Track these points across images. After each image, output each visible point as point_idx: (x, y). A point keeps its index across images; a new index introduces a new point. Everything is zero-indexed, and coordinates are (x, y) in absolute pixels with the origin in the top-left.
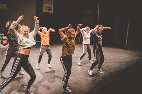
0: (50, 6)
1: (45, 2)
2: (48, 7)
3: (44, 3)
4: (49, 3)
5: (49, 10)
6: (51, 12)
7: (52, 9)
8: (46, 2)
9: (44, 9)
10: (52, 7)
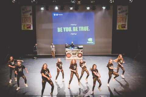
0: (124, 23)
1: (119, 21)
2: (122, 25)
3: (118, 22)
4: (123, 21)
5: (122, 27)
6: (125, 29)
7: (126, 26)
9: (117, 27)
10: (126, 24)
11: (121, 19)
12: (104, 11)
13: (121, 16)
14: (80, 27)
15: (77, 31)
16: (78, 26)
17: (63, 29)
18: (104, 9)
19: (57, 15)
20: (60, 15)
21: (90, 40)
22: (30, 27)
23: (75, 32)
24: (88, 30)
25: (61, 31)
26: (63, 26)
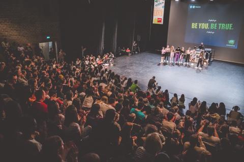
14: (220, 24)
15: (215, 28)
16: (217, 22)
17: (198, 25)
21: (232, 42)
22: (160, 21)
23: (213, 30)
24: (230, 29)
25: (196, 28)
26: (198, 22)
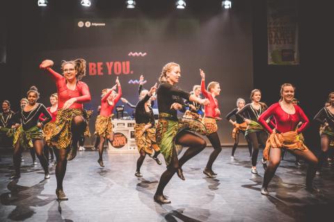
0: (287, 47)
1: (273, 40)
2: (283, 51)
3: (271, 41)
4: (285, 40)
5: (284, 59)
6: (292, 63)
7: (296, 56)
8: (275, 40)
9: (270, 57)
10: (296, 49)
11: (279, 34)
12: (226, 15)
13: (279, 26)
18: (227, 7)
19: (88, 24)
20: (96, 25)
